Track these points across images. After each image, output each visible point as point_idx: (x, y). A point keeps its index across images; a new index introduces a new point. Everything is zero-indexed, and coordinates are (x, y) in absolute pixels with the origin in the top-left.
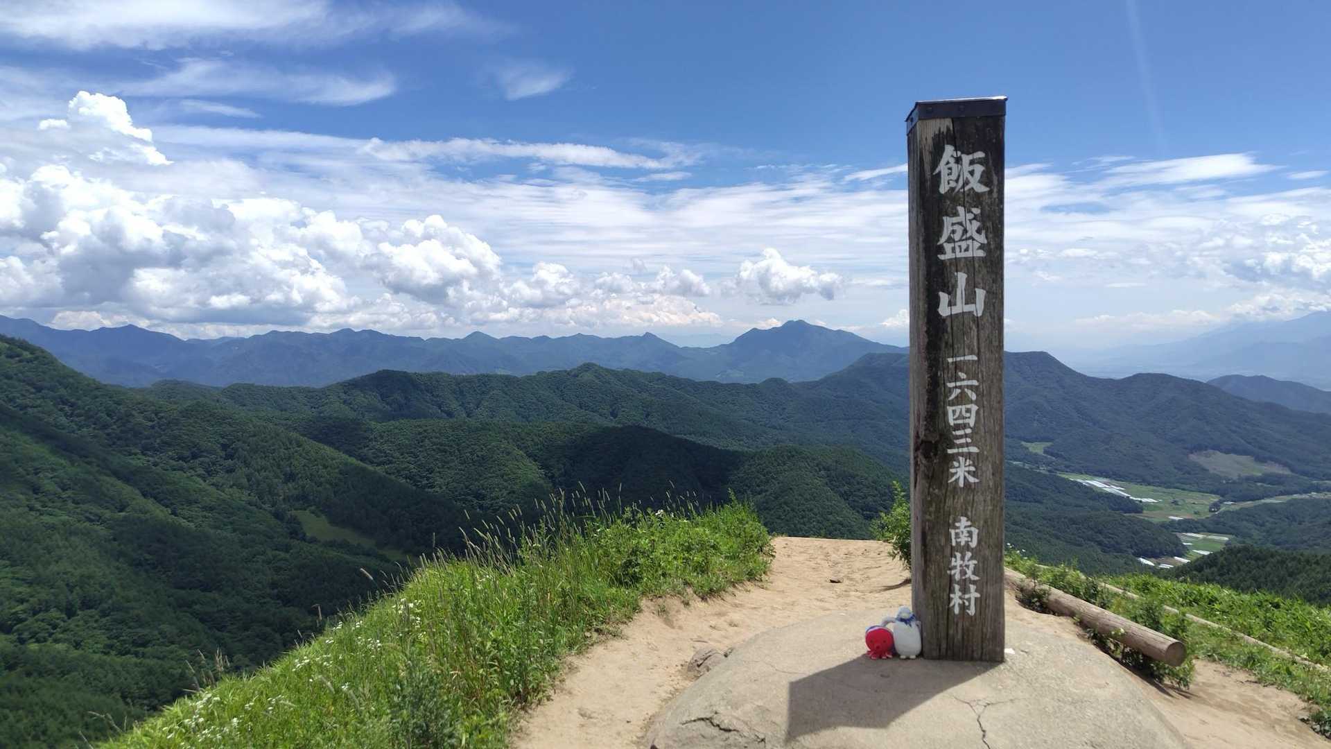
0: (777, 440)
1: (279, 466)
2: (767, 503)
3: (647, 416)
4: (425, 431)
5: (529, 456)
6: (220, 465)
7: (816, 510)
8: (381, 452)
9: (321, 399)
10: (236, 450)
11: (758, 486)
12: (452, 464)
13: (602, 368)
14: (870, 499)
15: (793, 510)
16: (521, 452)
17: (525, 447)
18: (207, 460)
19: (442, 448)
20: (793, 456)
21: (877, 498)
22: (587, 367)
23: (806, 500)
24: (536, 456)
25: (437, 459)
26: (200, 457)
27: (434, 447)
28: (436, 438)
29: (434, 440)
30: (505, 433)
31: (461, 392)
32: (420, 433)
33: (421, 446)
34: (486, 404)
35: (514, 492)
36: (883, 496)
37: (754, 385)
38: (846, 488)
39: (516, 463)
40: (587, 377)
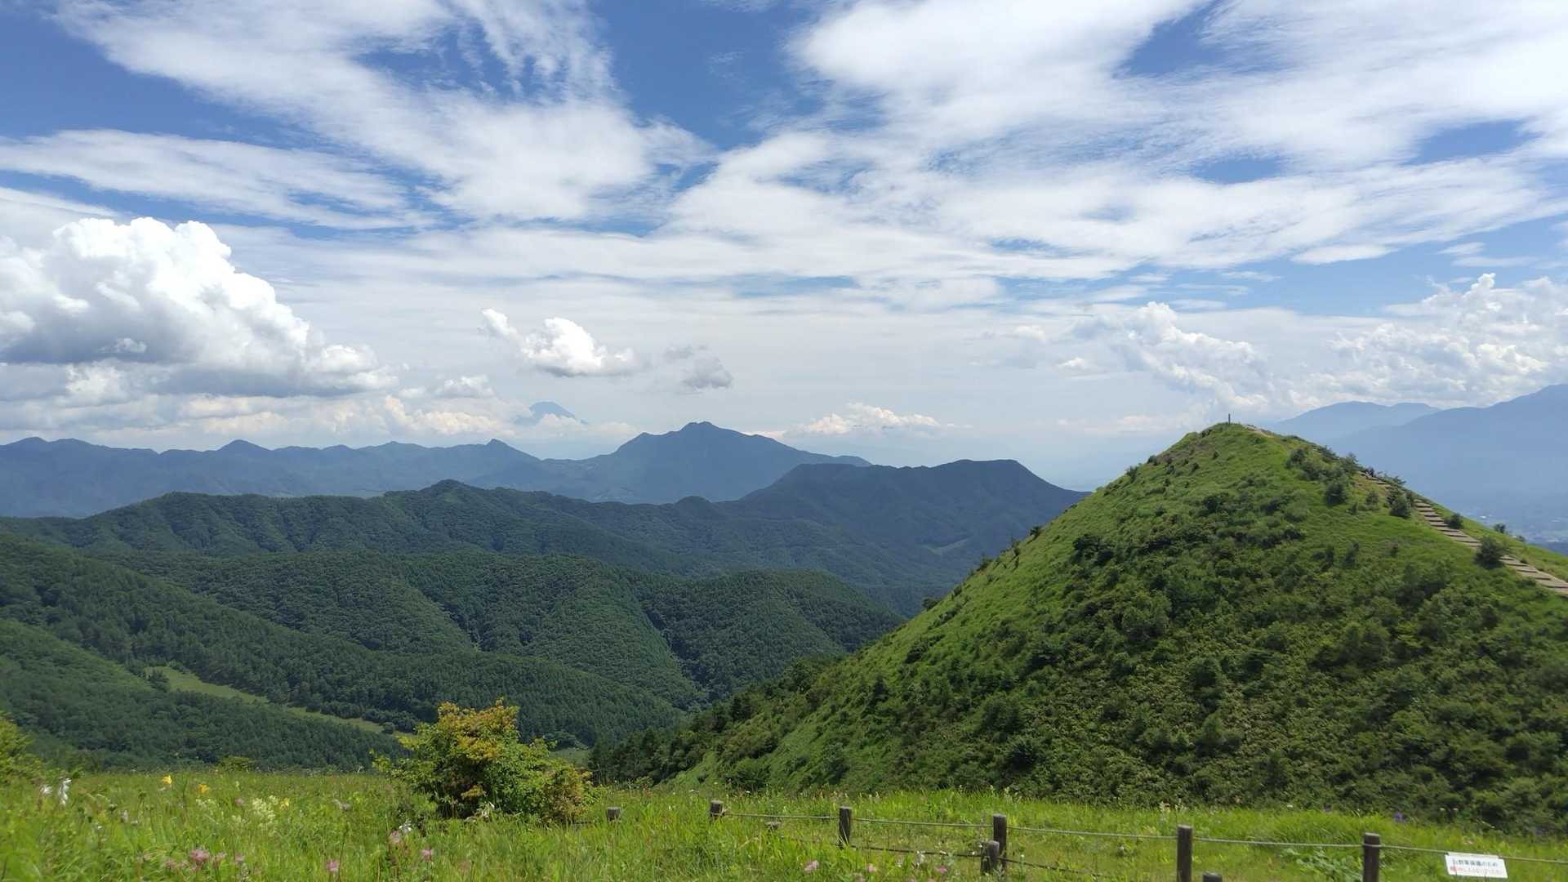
0: (711, 573)
1: (121, 613)
2: (735, 637)
3: (543, 547)
4: (285, 567)
5: (428, 595)
6: (39, 613)
7: (793, 642)
8: (228, 595)
9: (86, 533)
10: (57, 594)
11: (721, 619)
12: (329, 608)
13: (468, 487)
14: (850, 628)
15: (768, 643)
16: (416, 590)
17: (421, 584)
18: (19, 607)
19: (312, 587)
20: (760, 582)
21: (858, 628)
22: (447, 486)
23: (782, 631)
24: (436, 594)
25: (307, 602)
26: (9, 603)
27: (302, 587)
28: (302, 574)
29: (300, 577)
30: (393, 567)
31: (286, 520)
32: (278, 570)
33: (282, 587)
34: (323, 536)
35: (418, 639)
36: (865, 624)
37: (668, 506)
38: (823, 616)
39: (413, 603)
40: (450, 499)
